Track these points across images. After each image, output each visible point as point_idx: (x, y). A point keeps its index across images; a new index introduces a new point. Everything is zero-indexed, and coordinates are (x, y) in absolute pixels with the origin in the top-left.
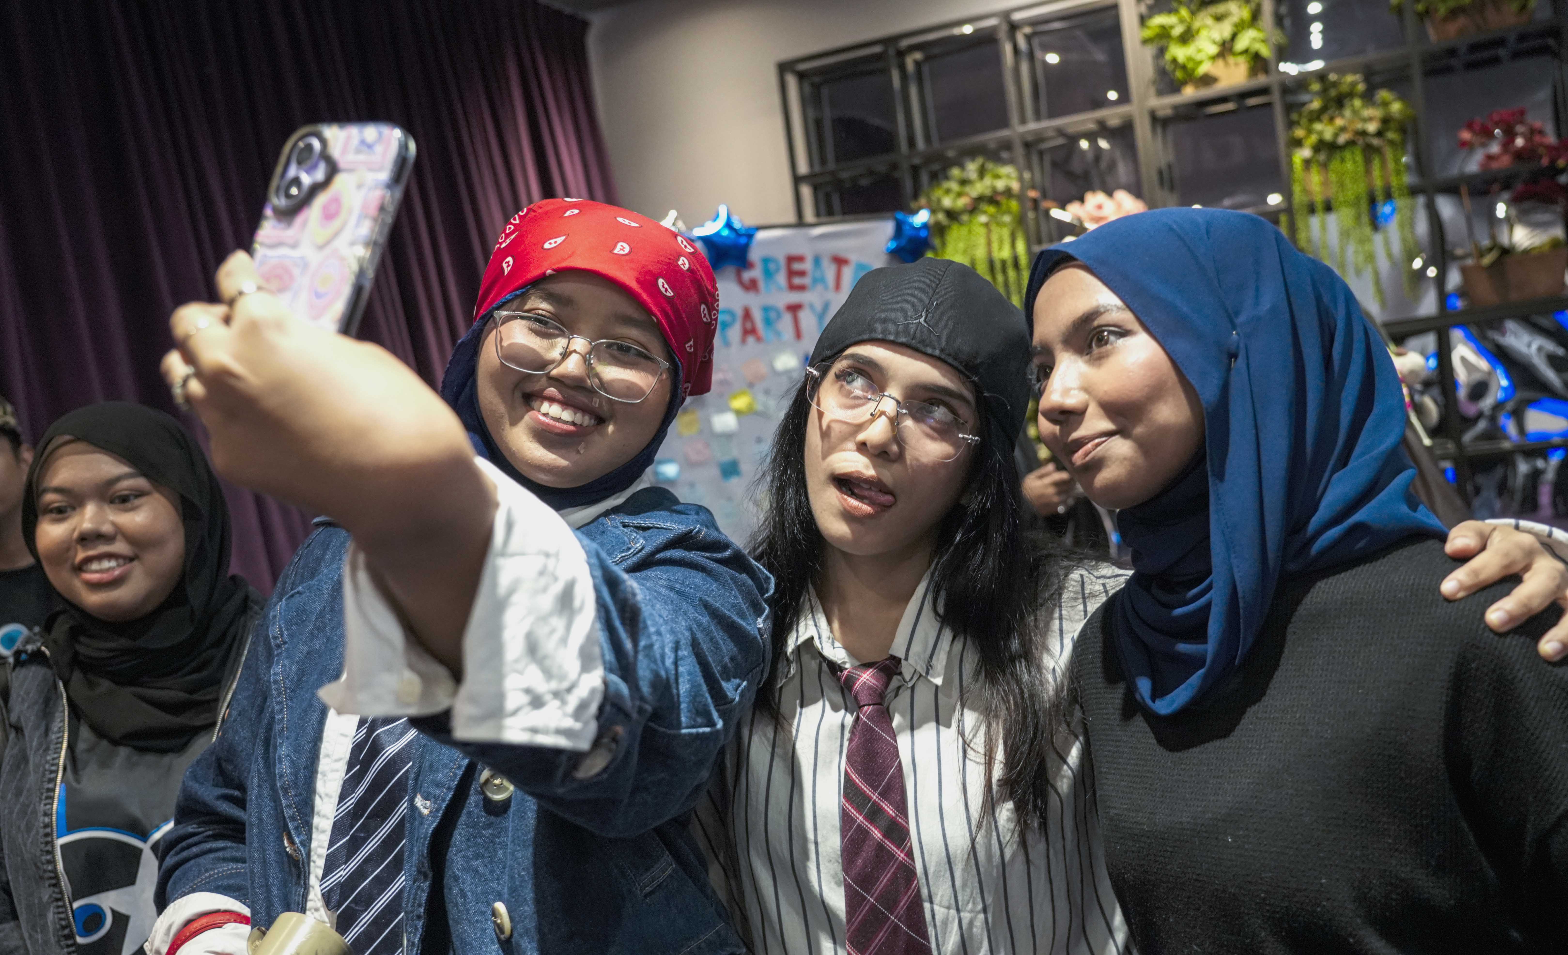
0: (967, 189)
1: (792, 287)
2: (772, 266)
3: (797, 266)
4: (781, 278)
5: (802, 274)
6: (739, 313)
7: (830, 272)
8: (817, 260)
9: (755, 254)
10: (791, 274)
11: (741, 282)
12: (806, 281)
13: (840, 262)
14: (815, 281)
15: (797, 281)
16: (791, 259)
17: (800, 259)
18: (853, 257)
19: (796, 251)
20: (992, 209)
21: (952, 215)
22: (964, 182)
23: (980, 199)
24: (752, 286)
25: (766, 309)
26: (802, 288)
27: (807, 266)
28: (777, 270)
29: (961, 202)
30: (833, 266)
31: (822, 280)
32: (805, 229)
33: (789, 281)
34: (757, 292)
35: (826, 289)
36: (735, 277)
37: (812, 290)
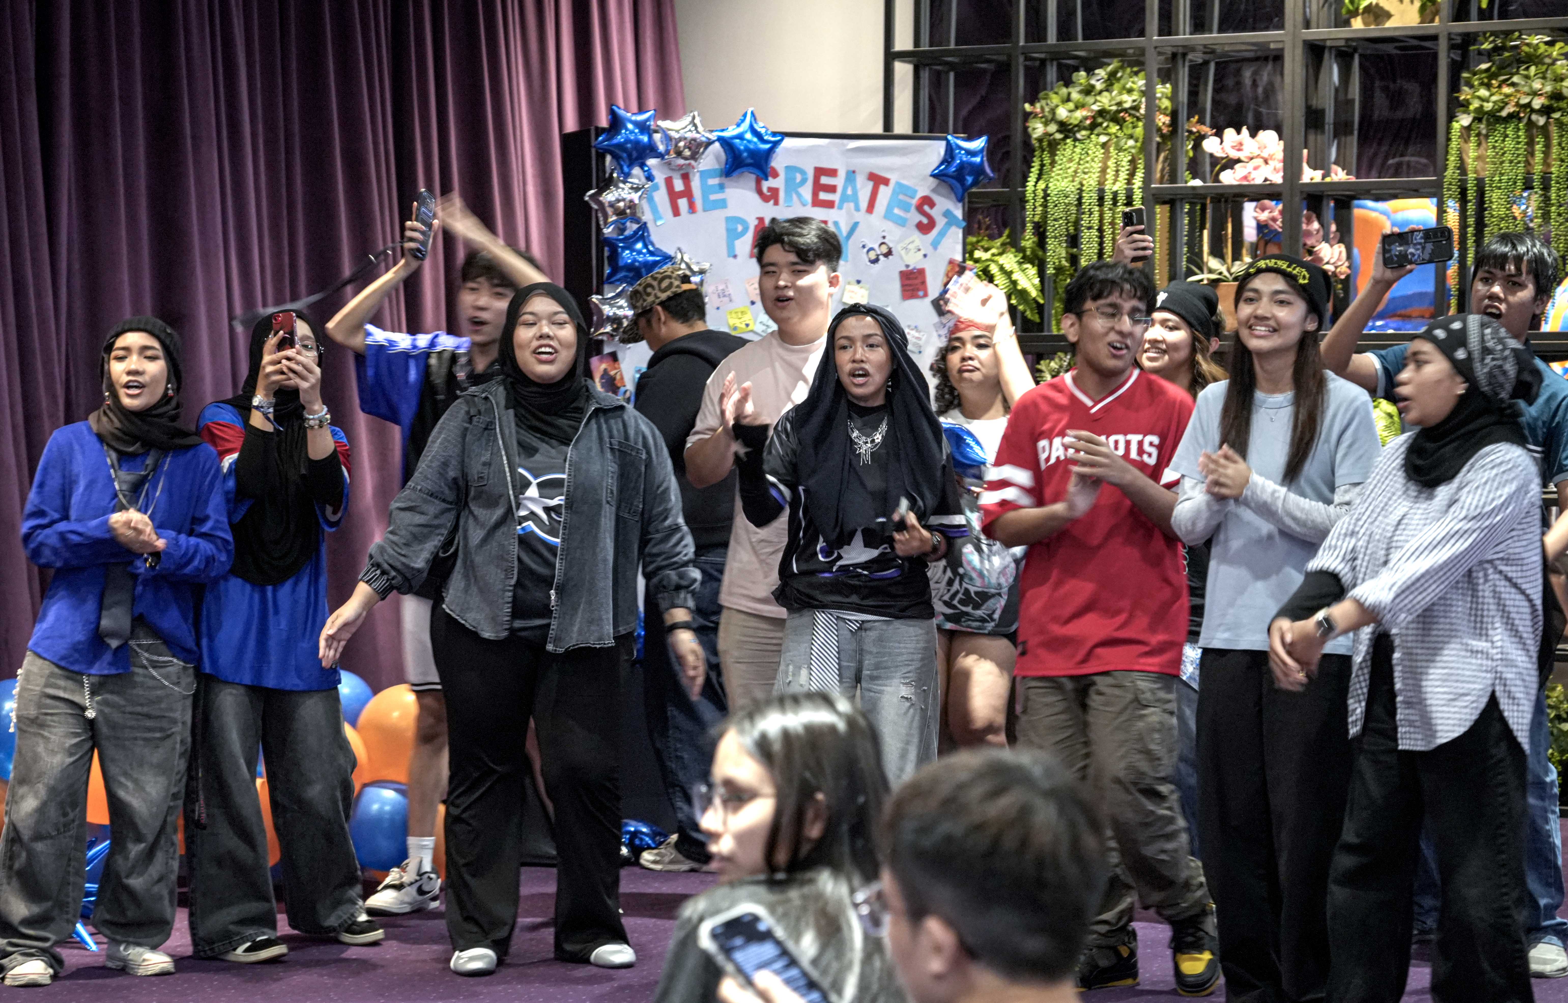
0: (1090, 99)
1: (817, 203)
2: (799, 177)
3: (824, 180)
4: (807, 192)
5: (832, 189)
6: (753, 223)
7: (864, 190)
8: (851, 175)
9: (778, 162)
10: (818, 187)
11: (759, 192)
12: (835, 197)
13: (877, 180)
14: (844, 199)
15: (823, 196)
16: (820, 172)
17: (833, 173)
18: (893, 178)
19: (827, 163)
20: (1114, 129)
21: (1066, 129)
22: (1088, 91)
23: (1102, 113)
24: (772, 196)
26: (830, 205)
27: (839, 181)
28: (804, 181)
29: (1079, 114)
30: (870, 185)
31: (855, 199)
32: (845, 141)
33: (815, 194)
34: (776, 203)
35: (857, 209)
36: (753, 184)
37: (840, 208)
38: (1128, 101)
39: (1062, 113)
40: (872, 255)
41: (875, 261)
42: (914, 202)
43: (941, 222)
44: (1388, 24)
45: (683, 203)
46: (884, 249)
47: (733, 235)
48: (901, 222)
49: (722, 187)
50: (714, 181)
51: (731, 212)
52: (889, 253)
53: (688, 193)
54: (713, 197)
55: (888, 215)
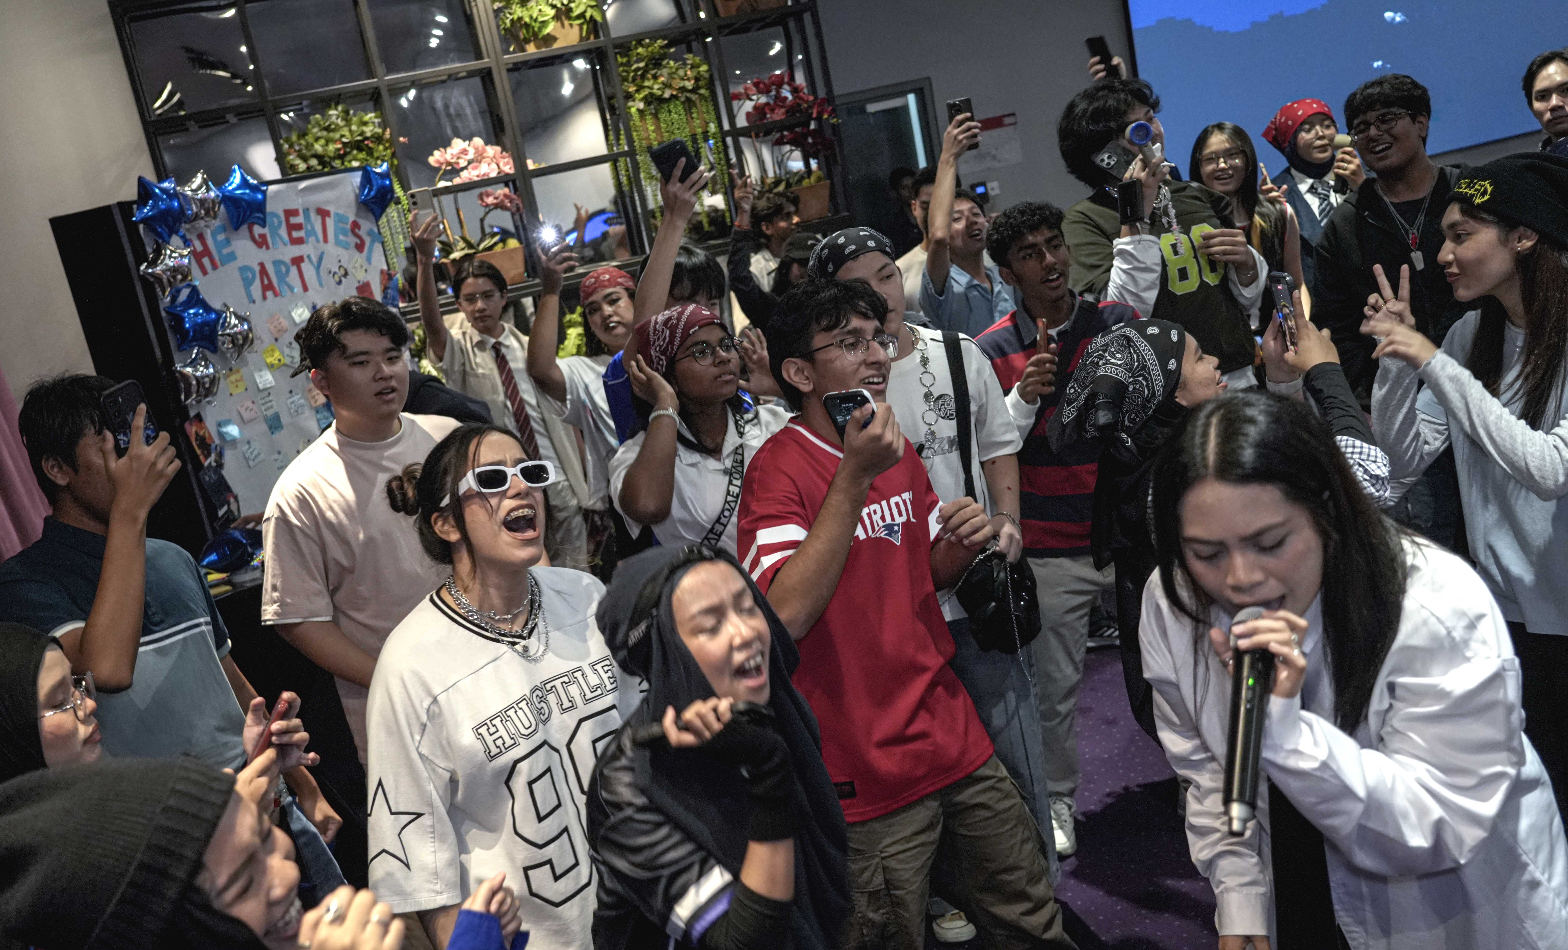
0: (336, 135)
1: (293, 241)
3: (293, 220)
4: (284, 233)
5: (299, 227)
6: (257, 269)
7: (318, 223)
8: (307, 213)
10: (292, 228)
11: (253, 239)
12: (301, 234)
13: (323, 214)
14: (308, 234)
15: (295, 234)
16: (288, 213)
17: (295, 213)
18: (330, 209)
19: (291, 206)
22: (330, 128)
23: (349, 145)
24: (261, 243)
25: (277, 263)
26: (300, 241)
27: (301, 219)
28: (281, 224)
29: (332, 147)
30: (319, 218)
31: (313, 233)
32: (296, 183)
33: (290, 234)
34: (268, 248)
35: (318, 241)
36: (247, 233)
37: (307, 242)
38: (368, 130)
39: (318, 147)
40: (337, 278)
41: (340, 283)
42: (349, 227)
43: (367, 240)
44: (556, 46)
45: (206, 261)
46: (342, 271)
47: (247, 283)
48: (346, 247)
49: (228, 241)
50: (221, 237)
51: (240, 262)
52: (346, 274)
53: (207, 252)
54: (225, 251)
55: (338, 243)
